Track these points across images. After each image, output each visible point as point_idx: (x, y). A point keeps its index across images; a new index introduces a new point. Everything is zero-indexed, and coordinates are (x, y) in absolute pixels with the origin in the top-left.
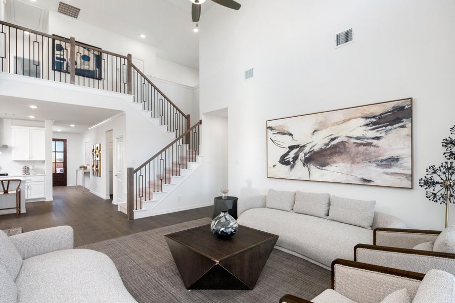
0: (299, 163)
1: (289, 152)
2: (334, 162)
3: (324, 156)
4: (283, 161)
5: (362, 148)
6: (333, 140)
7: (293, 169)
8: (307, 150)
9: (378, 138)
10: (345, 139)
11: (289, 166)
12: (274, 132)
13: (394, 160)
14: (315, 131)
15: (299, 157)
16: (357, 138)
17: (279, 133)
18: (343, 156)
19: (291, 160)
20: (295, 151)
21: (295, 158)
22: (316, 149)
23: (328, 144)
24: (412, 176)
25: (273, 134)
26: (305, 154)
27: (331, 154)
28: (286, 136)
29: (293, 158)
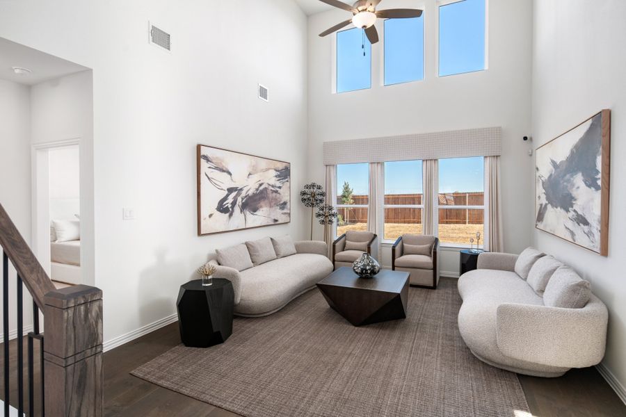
0: (237, 209)
1: (228, 196)
2: (261, 207)
3: (255, 201)
4: (222, 208)
5: (274, 194)
6: (261, 185)
7: (232, 218)
8: (243, 194)
9: (280, 187)
10: (267, 186)
11: (228, 214)
12: (210, 165)
13: (285, 203)
14: (250, 174)
15: (237, 203)
16: (273, 186)
17: (216, 168)
18: (266, 201)
19: (230, 206)
20: (234, 194)
21: (234, 204)
22: (250, 193)
23: (257, 190)
24: (290, 214)
25: (209, 168)
26: (243, 199)
27: (260, 199)
28: (225, 173)
29: (232, 204)
